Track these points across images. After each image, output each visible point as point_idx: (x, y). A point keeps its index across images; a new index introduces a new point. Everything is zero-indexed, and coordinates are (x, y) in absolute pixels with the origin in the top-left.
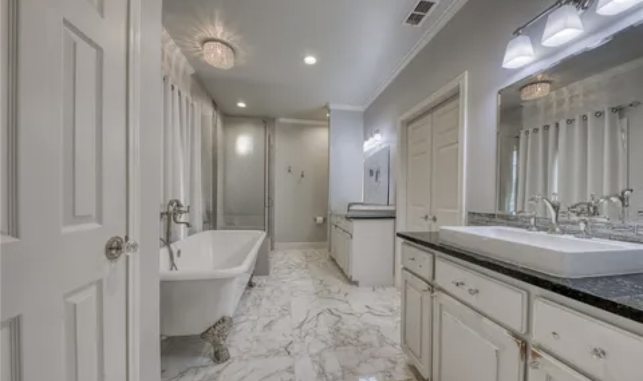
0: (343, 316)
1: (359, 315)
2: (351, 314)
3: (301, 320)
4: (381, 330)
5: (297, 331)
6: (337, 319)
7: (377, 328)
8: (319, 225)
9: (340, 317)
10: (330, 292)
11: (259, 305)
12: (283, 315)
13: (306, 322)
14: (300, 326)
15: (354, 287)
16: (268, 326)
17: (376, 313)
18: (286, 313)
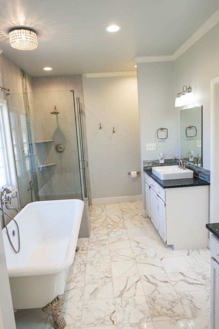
0: (159, 284)
1: (173, 283)
2: (166, 282)
3: (122, 289)
4: (194, 300)
5: (118, 300)
6: (154, 287)
7: (190, 298)
8: (134, 179)
9: (156, 285)
10: (146, 256)
11: (84, 271)
12: (105, 283)
13: (126, 290)
14: (121, 295)
15: (169, 251)
16: (94, 293)
17: (191, 281)
18: (108, 280)
